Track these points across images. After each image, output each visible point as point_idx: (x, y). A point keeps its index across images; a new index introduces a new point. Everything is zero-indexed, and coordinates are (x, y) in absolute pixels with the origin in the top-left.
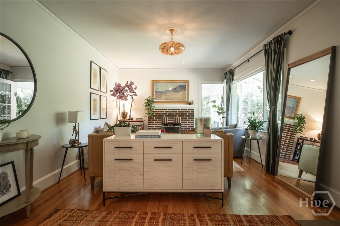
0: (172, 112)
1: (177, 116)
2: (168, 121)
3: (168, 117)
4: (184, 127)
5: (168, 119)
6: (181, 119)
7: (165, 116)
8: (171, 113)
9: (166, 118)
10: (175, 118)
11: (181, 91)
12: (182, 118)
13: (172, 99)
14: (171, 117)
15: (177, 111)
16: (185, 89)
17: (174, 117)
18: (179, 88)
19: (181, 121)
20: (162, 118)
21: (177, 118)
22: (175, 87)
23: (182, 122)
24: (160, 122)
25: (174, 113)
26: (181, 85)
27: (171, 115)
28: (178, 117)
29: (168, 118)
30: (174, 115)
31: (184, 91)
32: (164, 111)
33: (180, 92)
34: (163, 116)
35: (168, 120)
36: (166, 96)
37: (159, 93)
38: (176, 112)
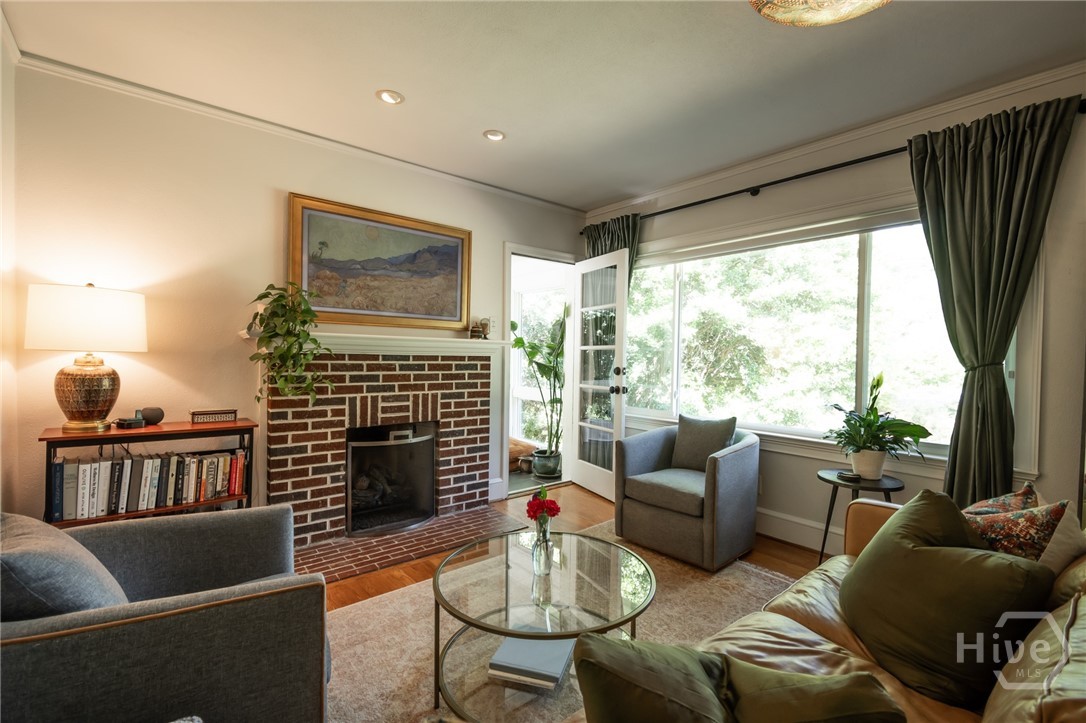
0: (402, 368)
1: (422, 387)
2: (380, 415)
3: (380, 394)
4: (453, 434)
5: (381, 404)
6: (440, 401)
7: (370, 389)
8: (398, 372)
9: (375, 399)
10: (416, 397)
11: (437, 275)
12: (444, 396)
13: (400, 304)
14: (397, 393)
15: (426, 363)
16: (456, 268)
17: (411, 393)
18: (428, 255)
19: (439, 411)
20: (353, 401)
21: (425, 397)
22: (412, 251)
23: (444, 415)
24: (342, 423)
25: (412, 373)
26: (440, 245)
27: (396, 384)
28: (426, 392)
29: (385, 399)
30: (412, 382)
31: (451, 273)
32: (365, 363)
33: (433, 275)
34: (359, 390)
35: (385, 410)
36: (369, 288)
37: (332, 269)
38: (422, 367)
